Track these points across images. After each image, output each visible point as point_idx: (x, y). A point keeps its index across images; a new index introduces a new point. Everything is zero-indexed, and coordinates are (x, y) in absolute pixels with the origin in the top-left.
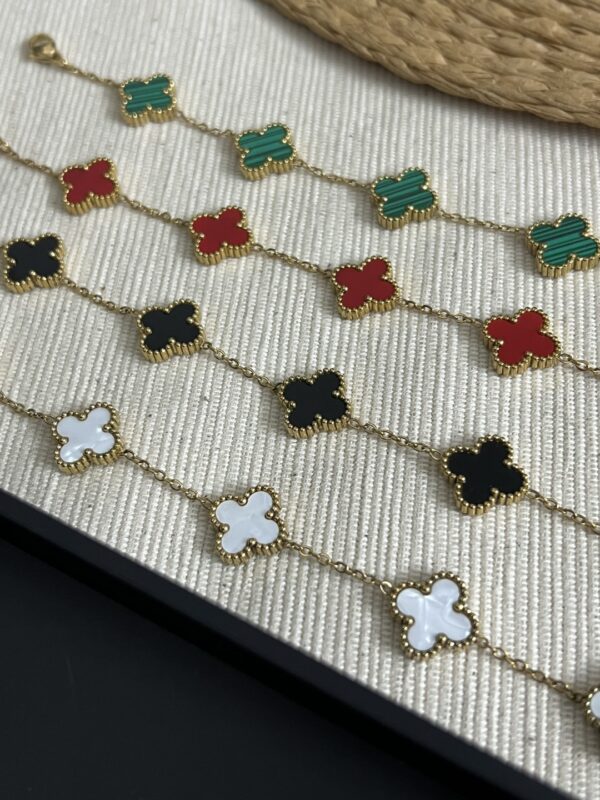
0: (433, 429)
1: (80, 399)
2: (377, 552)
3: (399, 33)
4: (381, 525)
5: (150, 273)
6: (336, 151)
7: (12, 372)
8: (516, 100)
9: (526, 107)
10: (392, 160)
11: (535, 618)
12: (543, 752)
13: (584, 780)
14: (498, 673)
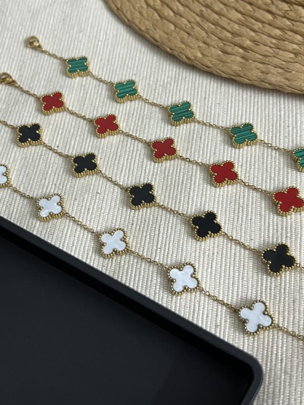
0: (188, 208)
1: (48, 191)
2: (164, 255)
3: (183, 42)
4: (165, 244)
5: (77, 141)
6: (155, 92)
7: (20, 180)
8: (228, 74)
9: (233, 77)
10: (178, 96)
11: (222, 281)
12: (222, 331)
13: (237, 341)
14: (207, 301)
